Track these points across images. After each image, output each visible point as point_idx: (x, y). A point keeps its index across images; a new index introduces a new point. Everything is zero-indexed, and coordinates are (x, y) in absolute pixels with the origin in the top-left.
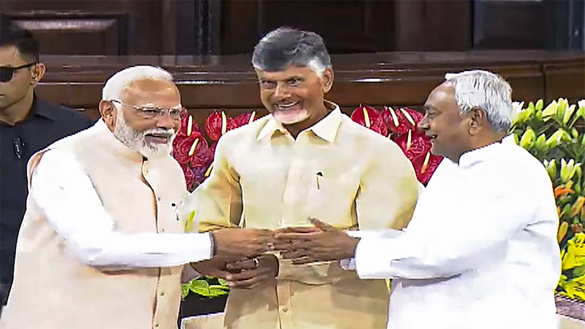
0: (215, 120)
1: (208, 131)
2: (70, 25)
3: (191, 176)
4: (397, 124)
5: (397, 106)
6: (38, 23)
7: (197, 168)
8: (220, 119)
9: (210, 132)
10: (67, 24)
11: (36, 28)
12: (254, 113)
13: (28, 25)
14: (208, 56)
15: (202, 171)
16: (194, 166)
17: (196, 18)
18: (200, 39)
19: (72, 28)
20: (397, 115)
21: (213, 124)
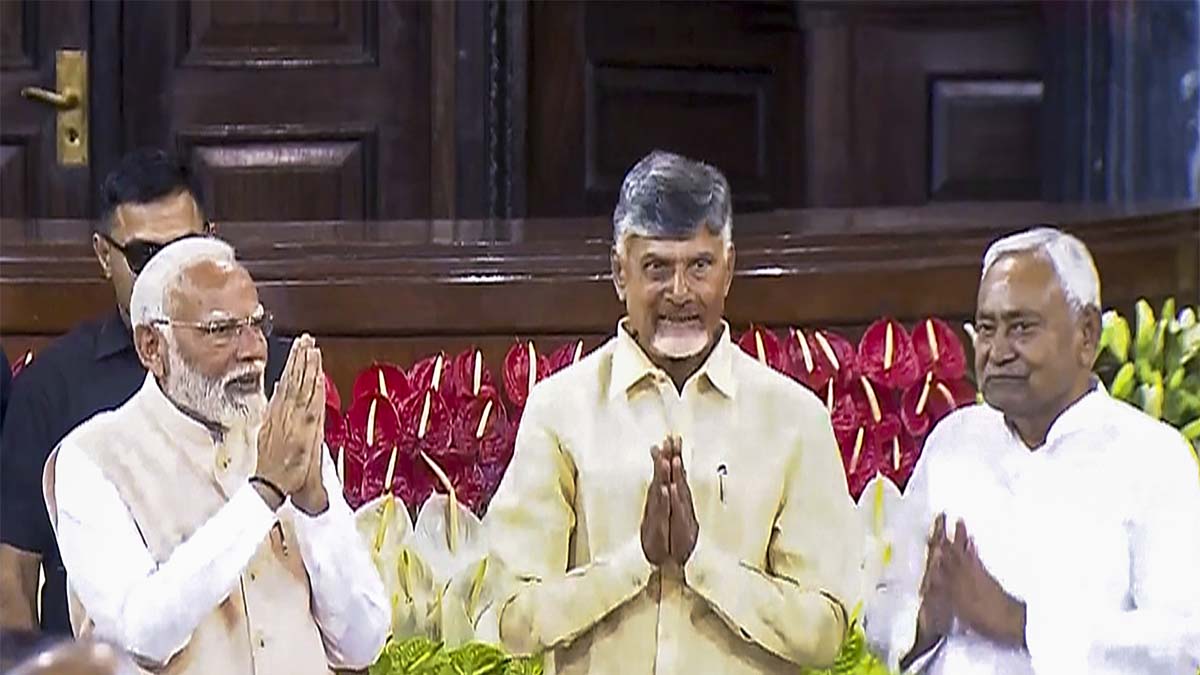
0: (519, 359)
1: (507, 385)
2: (289, 156)
3: (479, 482)
4: (810, 367)
5: (809, 328)
6: (234, 153)
7: (489, 465)
8: (526, 357)
9: (510, 386)
10: (280, 154)
11: (232, 163)
12: (581, 344)
13: (221, 157)
14: (507, 222)
15: (498, 472)
16: (484, 461)
17: (488, 138)
18: (492, 183)
19: (290, 161)
20: (810, 347)
21: (515, 368)
